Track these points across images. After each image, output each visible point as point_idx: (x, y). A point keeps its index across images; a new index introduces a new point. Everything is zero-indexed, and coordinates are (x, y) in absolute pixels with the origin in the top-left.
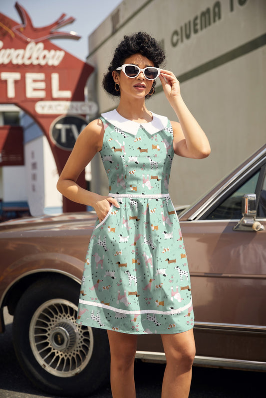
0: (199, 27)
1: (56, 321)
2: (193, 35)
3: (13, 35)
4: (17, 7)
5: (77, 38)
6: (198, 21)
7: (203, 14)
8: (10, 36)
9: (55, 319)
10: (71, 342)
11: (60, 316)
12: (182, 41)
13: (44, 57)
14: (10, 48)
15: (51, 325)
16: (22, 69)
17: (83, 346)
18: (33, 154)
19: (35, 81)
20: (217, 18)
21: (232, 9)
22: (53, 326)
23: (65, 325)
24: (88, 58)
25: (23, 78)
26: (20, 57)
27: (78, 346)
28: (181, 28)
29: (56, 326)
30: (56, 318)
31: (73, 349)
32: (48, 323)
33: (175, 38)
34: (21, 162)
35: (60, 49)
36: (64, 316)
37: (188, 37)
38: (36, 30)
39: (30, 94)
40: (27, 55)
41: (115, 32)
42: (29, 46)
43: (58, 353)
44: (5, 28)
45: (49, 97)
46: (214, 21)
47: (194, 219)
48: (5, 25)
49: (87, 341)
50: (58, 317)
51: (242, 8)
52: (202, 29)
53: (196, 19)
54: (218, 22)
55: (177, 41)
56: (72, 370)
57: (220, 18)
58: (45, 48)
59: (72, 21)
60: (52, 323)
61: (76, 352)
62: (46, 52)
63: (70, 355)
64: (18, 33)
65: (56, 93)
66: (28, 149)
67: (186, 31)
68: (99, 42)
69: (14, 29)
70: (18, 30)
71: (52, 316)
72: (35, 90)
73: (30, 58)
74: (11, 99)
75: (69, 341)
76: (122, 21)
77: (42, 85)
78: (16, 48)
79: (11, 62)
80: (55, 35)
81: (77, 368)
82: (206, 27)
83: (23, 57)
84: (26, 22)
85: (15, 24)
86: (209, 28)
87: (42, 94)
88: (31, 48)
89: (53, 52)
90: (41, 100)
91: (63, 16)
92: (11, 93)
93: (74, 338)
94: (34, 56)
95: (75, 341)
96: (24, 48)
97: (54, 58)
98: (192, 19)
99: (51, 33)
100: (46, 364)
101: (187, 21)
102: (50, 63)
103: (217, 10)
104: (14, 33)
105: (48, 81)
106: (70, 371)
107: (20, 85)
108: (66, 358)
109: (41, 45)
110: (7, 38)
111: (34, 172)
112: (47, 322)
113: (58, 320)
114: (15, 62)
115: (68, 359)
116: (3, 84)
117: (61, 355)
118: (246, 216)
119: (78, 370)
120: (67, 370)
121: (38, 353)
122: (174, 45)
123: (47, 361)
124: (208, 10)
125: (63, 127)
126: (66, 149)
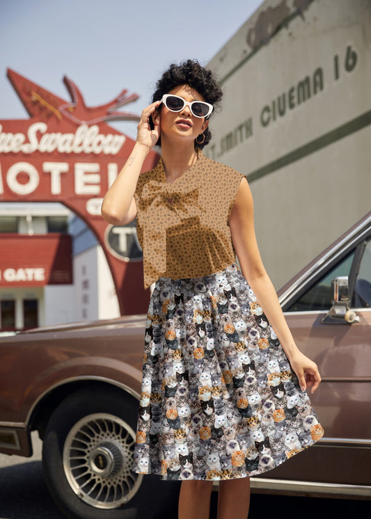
0: (295, 100)
1: (98, 441)
2: (288, 111)
3: (59, 116)
4: (66, 81)
6: (295, 94)
7: (301, 85)
8: (57, 118)
9: (96, 439)
10: (115, 465)
11: (103, 435)
12: (274, 119)
13: (99, 143)
14: (56, 132)
15: (91, 446)
16: (72, 158)
18: (84, 270)
19: (87, 173)
20: (318, 89)
21: (337, 77)
22: (93, 447)
23: (108, 445)
25: (72, 169)
26: (68, 144)
27: (125, 470)
28: (274, 103)
29: (97, 447)
30: (98, 437)
31: (121, 470)
32: (88, 444)
33: (266, 116)
34: (69, 281)
35: (120, 134)
36: (108, 435)
37: (282, 113)
38: (89, 110)
39: (80, 189)
40: (77, 141)
42: (80, 130)
43: (99, 479)
44: (50, 108)
46: (315, 92)
48: (50, 104)
50: (100, 436)
51: (349, 75)
52: (299, 102)
53: (292, 90)
54: (320, 94)
55: (269, 119)
56: (117, 500)
57: (322, 88)
58: (101, 132)
59: (134, 99)
60: (92, 443)
61: (122, 479)
62: (101, 137)
63: (115, 483)
64: (66, 114)
66: (79, 263)
67: (280, 107)
69: (61, 108)
70: (67, 110)
71: (93, 435)
72: (87, 184)
73: (81, 145)
74: (56, 196)
75: (114, 464)
77: (96, 178)
78: (64, 132)
79: (56, 150)
80: (113, 116)
81: (123, 498)
82: (304, 100)
83: (72, 144)
84: (77, 99)
85: (62, 102)
86: (309, 102)
87: (95, 190)
88: (83, 133)
89: (110, 137)
90: (95, 196)
91: (124, 92)
92: (56, 188)
93: (119, 462)
94: (86, 143)
95: (121, 466)
96: (74, 132)
97: (112, 145)
98: (287, 91)
99: (109, 114)
100: (84, 493)
101: (280, 94)
102: (107, 151)
103: (318, 78)
104: (61, 114)
105: (104, 173)
106: (114, 502)
107: (68, 178)
108: (109, 487)
109: (95, 129)
110: (53, 121)
111: (86, 292)
112: (85, 443)
113: (99, 440)
114: (62, 149)
115: (112, 488)
116: (45, 177)
117: (104, 482)
118: (336, 304)
119: (124, 500)
120: (110, 500)
121: (74, 480)
122: (265, 124)
123: (86, 489)
124: (307, 80)
125: (122, 232)
126: (127, 260)
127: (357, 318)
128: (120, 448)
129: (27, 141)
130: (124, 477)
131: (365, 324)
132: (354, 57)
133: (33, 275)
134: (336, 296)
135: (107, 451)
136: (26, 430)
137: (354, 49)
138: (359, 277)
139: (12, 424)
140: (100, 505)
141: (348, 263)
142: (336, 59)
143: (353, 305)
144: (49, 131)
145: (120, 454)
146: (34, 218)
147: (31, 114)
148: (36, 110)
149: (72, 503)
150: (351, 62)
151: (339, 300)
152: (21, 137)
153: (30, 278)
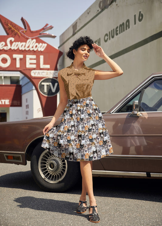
0: (118, 32)
2: (115, 36)
3: (20, 35)
4: (22, 20)
5: (54, 37)
6: (118, 29)
7: (121, 25)
10: (57, 167)
12: (110, 39)
13: (36, 46)
14: (18, 42)
15: (48, 160)
16: (24, 52)
17: (63, 169)
18: (27, 100)
19: (31, 59)
21: (135, 24)
22: (49, 161)
23: (54, 160)
24: (59, 47)
25: (25, 57)
26: (23, 46)
27: (60, 169)
28: (110, 32)
29: (52, 160)
30: (51, 157)
31: (58, 171)
34: (20, 105)
35: (45, 43)
37: (113, 37)
38: (32, 32)
39: (28, 66)
40: (27, 46)
41: (74, 34)
42: (28, 41)
43: (51, 173)
45: (38, 68)
46: (126, 29)
47: (112, 113)
48: (16, 29)
49: (65, 167)
51: (140, 23)
52: (120, 33)
53: (117, 28)
54: (128, 30)
55: (107, 39)
56: (57, 180)
57: (129, 28)
58: (36, 42)
59: (51, 28)
62: (37, 44)
63: (56, 174)
64: (22, 33)
65: (42, 66)
66: (24, 97)
67: (112, 34)
68: (65, 40)
69: (20, 31)
71: (49, 157)
72: (31, 64)
73: (28, 47)
74: (18, 68)
76: (78, 28)
77: (35, 61)
78: (21, 42)
80: (42, 35)
82: (122, 32)
83: (25, 47)
84: (27, 28)
85: (21, 29)
86: (124, 33)
87: (34, 66)
89: (41, 44)
90: (34, 69)
91: (47, 25)
92: (18, 65)
94: (31, 46)
95: (59, 167)
96: (26, 42)
97: (41, 47)
98: (115, 28)
99: (40, 34)
100: (46, 178)
101: (112, 29)
102: (39, 50)
103: (127, 24)
104: (20, 33)
105: (38, 59)
107: (23, 61)
109: (35, 40)
110: (17, 36)
111: (27, 110)
112: (46, 159)
113: (51, 158)
114: (20, 49)
115: (56, 176)
116: (14, 60)
117: (53, 174)
118: (134, 110)
119: (60, 180)
120: (55, 180)
121: (42, 173)
122: (106, 41)
123: (46, 176)
124: (123, 24)
125: (45, 84)
126: (46, 96)
127: (141, 115)
128: (59, 161)
129: (6, 45)
130: (60, 172)
131: (143, 117)
132: (142, 16)
133: (5, 102)
134: (134, 107)
135: (54, 162)
136: (25, 154)
137: (142, 13)
138: (142, 102)
139: (20, 152)
140: (51, 182)
141: (138, 96)
142: (135, 16)
143: (140, 111)
144: (15, 41)
145: (59, 163)
146: (4, 77)
147: (8, 34)
148: (10, 32)
149: (41, 181)
150: (141, 18)
151: (135, 108)
152: (4, 43)
153: (3, 103)
